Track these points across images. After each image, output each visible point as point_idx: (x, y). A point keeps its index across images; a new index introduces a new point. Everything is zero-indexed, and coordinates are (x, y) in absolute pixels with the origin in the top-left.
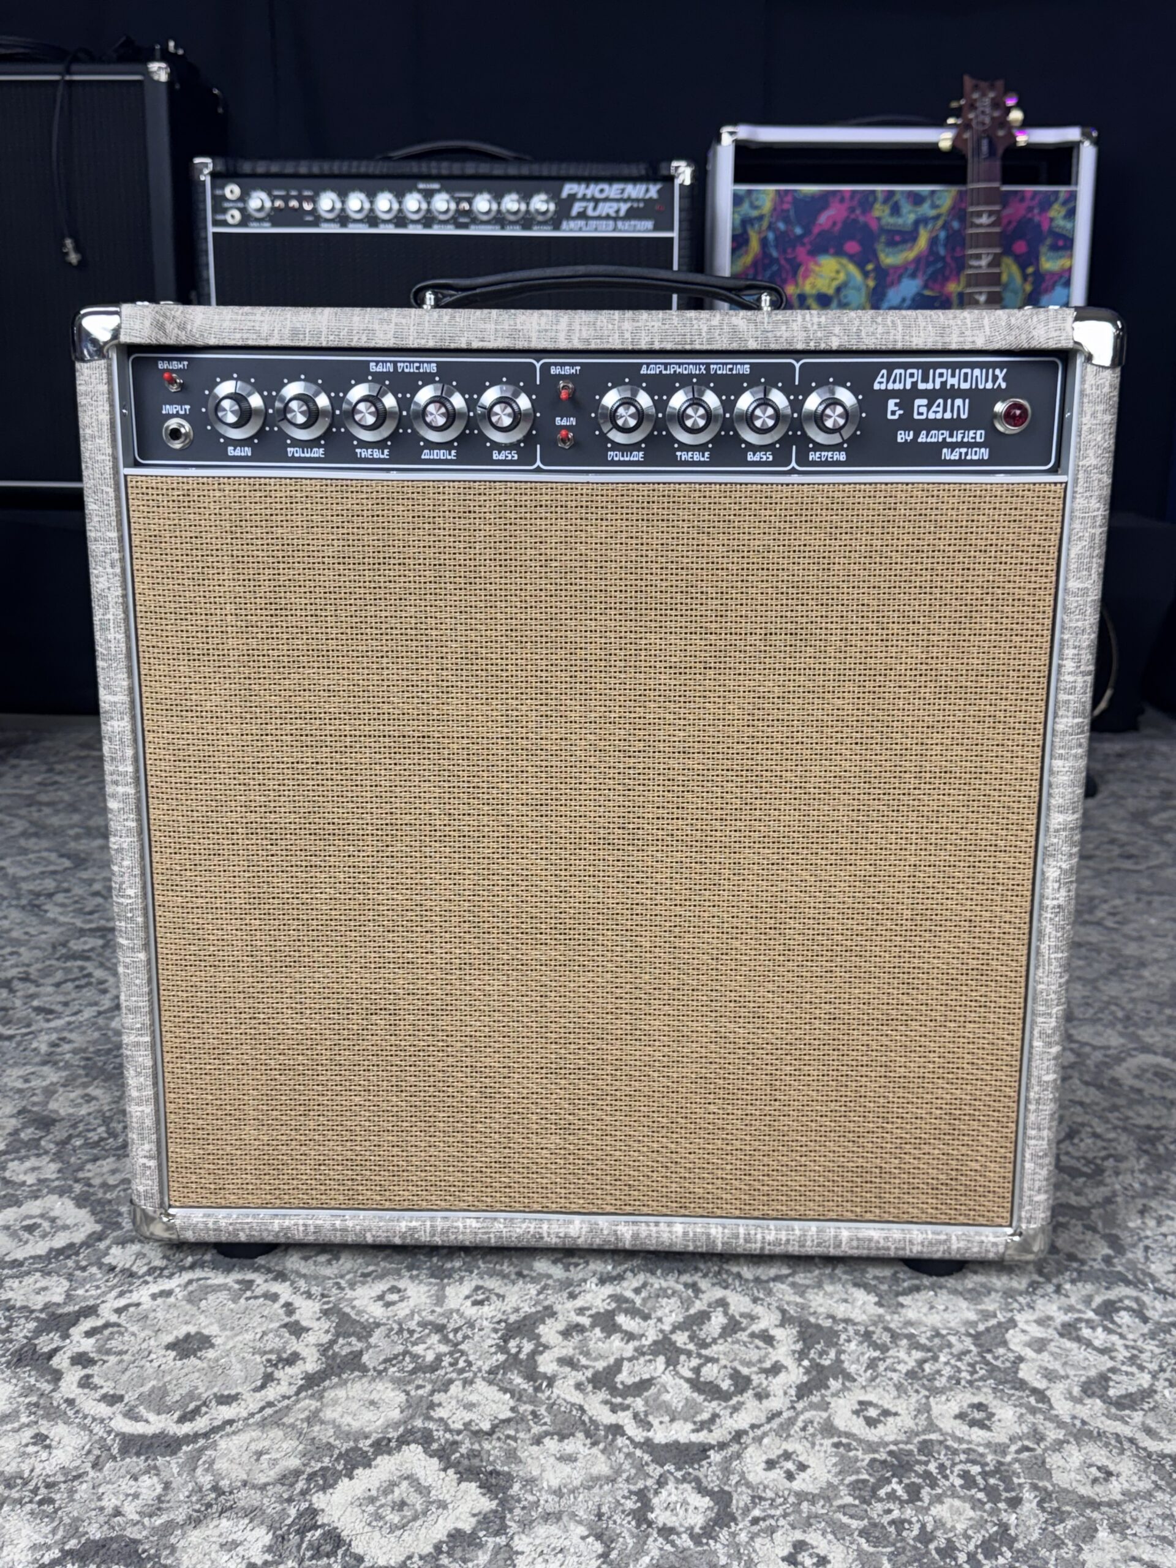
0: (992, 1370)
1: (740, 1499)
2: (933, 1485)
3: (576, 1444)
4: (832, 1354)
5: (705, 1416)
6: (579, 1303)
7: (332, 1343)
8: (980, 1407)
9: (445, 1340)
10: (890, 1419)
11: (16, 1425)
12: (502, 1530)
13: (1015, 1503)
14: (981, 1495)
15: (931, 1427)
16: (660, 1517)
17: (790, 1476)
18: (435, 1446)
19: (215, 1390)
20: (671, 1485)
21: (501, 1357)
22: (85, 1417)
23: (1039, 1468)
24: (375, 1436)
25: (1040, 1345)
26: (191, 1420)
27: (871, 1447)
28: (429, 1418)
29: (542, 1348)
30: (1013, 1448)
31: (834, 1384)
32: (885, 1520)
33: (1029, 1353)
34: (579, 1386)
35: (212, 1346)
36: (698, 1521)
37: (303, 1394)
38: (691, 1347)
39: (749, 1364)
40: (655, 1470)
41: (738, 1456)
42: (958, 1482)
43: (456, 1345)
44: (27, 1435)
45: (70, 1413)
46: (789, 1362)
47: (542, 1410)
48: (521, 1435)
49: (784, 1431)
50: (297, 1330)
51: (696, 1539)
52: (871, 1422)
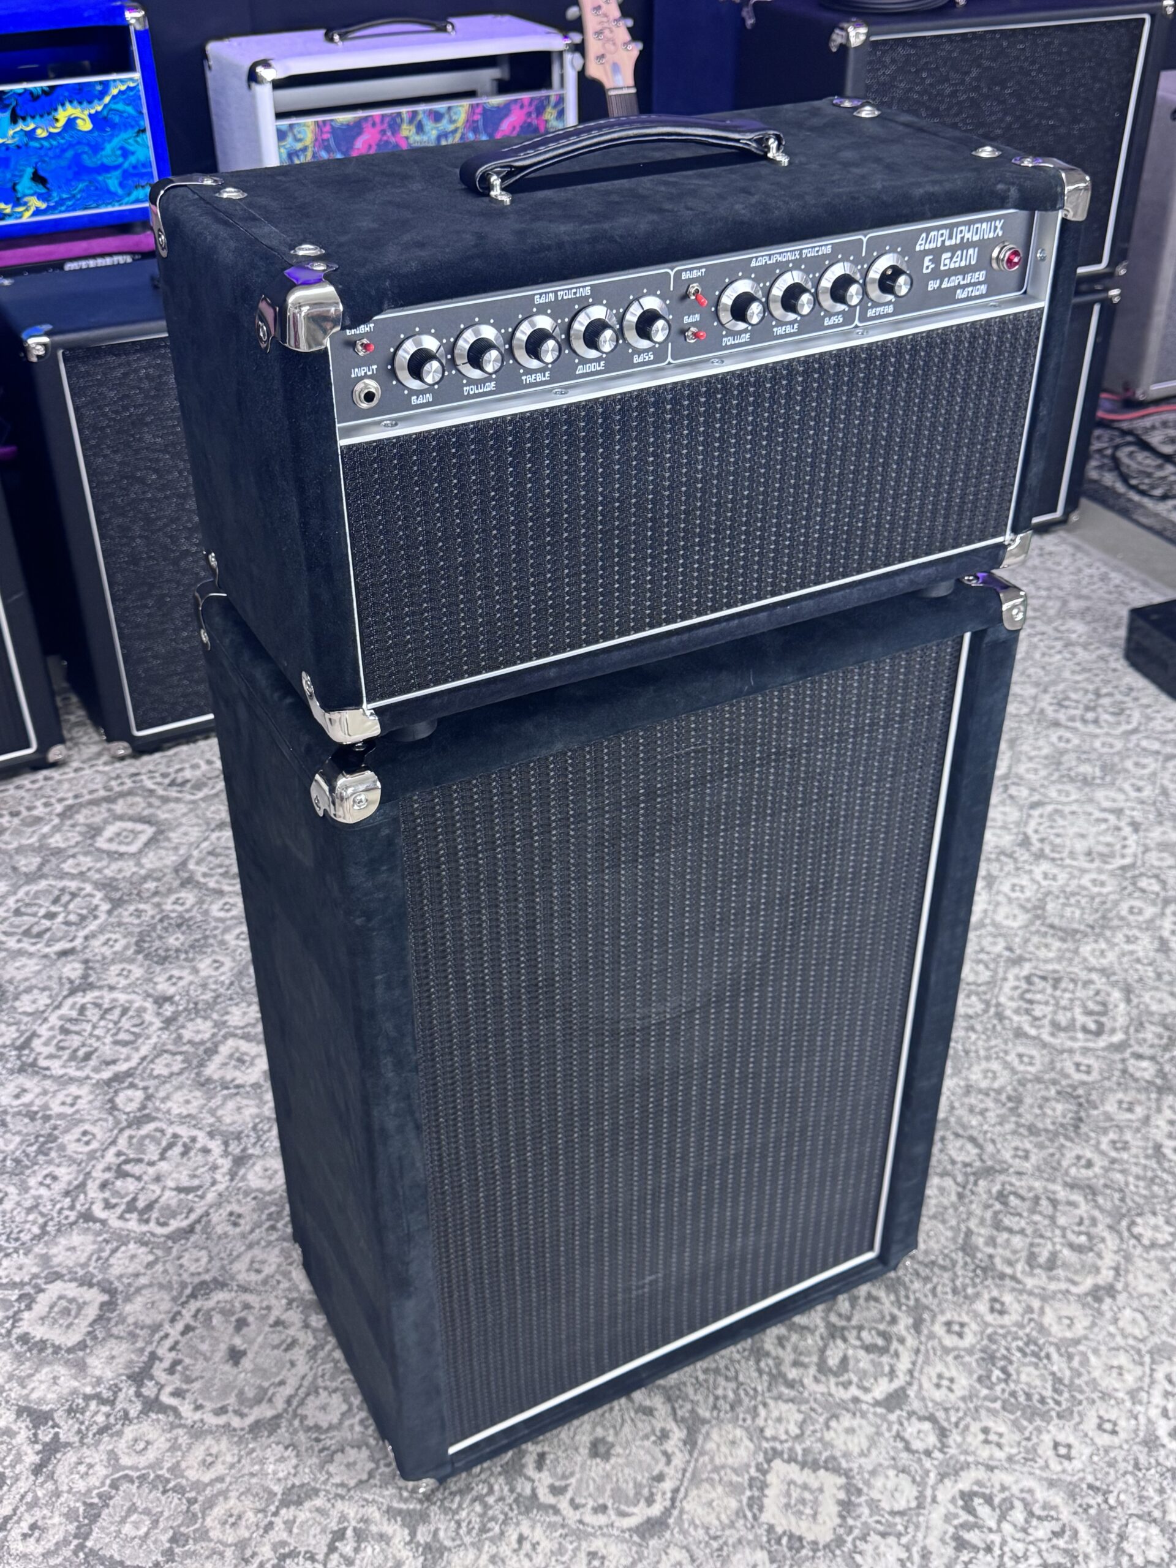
0: (985, 1270)
1: (940, 1415)
2: (1011, 1362)
3: (847, 1421)
4: (912, 1297)
5: (887, 1369)
7: (674, 1409)
8: (994, 1300)
9: (727, 1378)
10: (966, 1330)
11: (570, 1553)
12: (859, 1492)
13: (1048, 1357)
14: (1034, 1360)
15: (987, 1325)
16: (917, 1445)
17: (951, 1390)
18: (786, 1456)
19: (646, 1475)
20: (906, 1423)
21: (765, 1377)
22: (600, 1528)
23: (1042, 1329)
24: (753, 1464)
25: (992, 1241)
26: (654, 1501)
27: (970, 1351)
28: (767, 1440)
29: (779, 1362)
30: (1026, 1321)
31: (926, 1316)
32: (1006, 1395)
33: (990, 1250)
34: (816, 1380)
35: (613, 1445)
36: (932, 1440)
37: (695, 1455)
38: (843, 1323)
40: (893, 1417)
41: (921, 1387)
42: (1019, 1355)
43: (736, 1378)
44: (582, 1556)
45: (590, 1530)
46: (896, 1311)
47: (815, 1406)
48: (818, 1427)
49: (927, 1362)
51: (941, 1451)
52: (960, 1335)
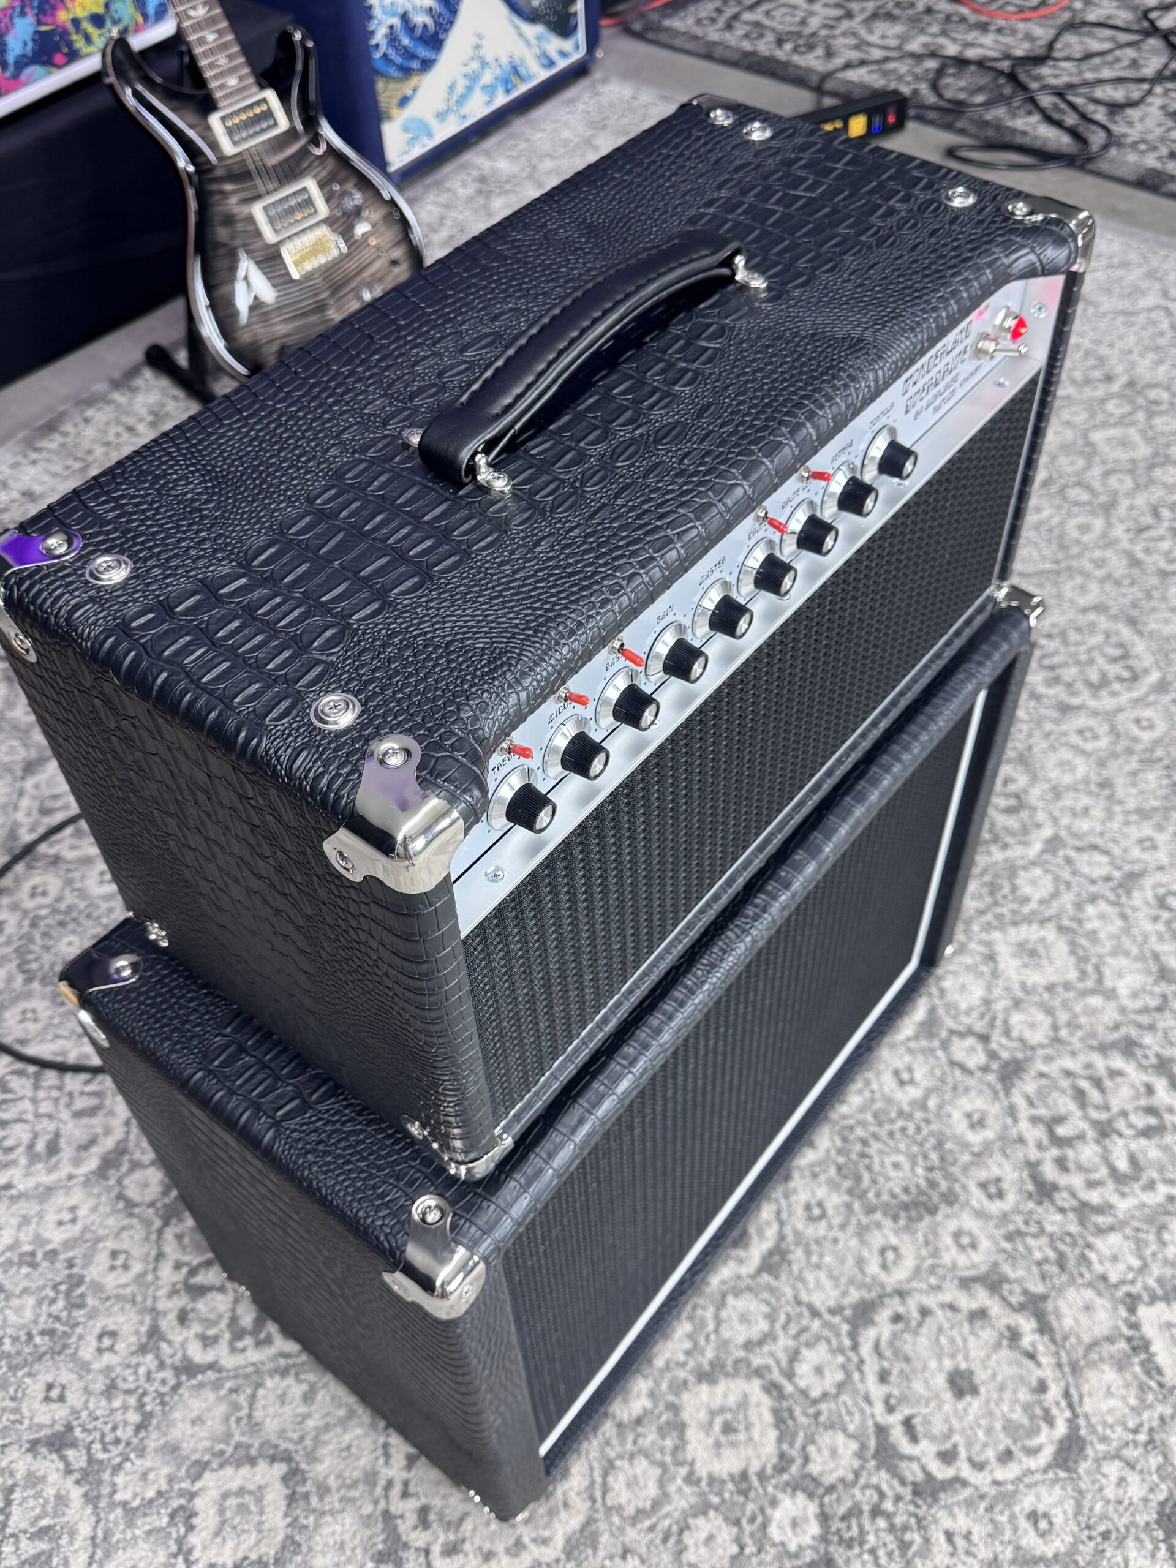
6: (1031, 1143)
39: (1137, 1097)
50: (979, 1315)
